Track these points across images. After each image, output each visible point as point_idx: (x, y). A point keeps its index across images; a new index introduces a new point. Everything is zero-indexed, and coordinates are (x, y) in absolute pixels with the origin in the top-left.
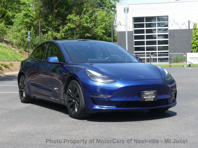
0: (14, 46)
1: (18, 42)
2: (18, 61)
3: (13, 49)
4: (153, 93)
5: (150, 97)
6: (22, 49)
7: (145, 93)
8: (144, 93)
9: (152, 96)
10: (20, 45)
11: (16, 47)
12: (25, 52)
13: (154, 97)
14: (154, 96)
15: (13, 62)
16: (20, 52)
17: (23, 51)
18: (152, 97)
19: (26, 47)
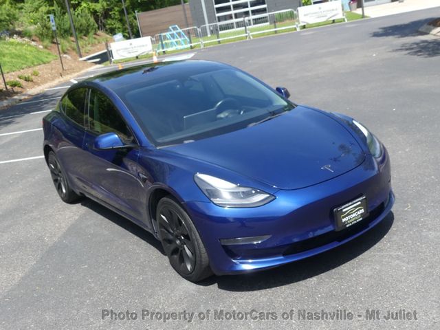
0: (34, 38)
1: (38, 31)
2: (44, 63)
3: (33, 43)
4: (360, 203)
5: (354, 215)
6: (47, 42)
7: (344, 210)
8: (342, 210)
9: (358, 210)
10: (42, 35)
11: (37, 39)
12: (53, 45)
13: (362, 211)
14: (361, 209)
15: (36, 68)
16: (46, 47)
17: (50, 44)
18: (359, 213)
19: (53, 37)
